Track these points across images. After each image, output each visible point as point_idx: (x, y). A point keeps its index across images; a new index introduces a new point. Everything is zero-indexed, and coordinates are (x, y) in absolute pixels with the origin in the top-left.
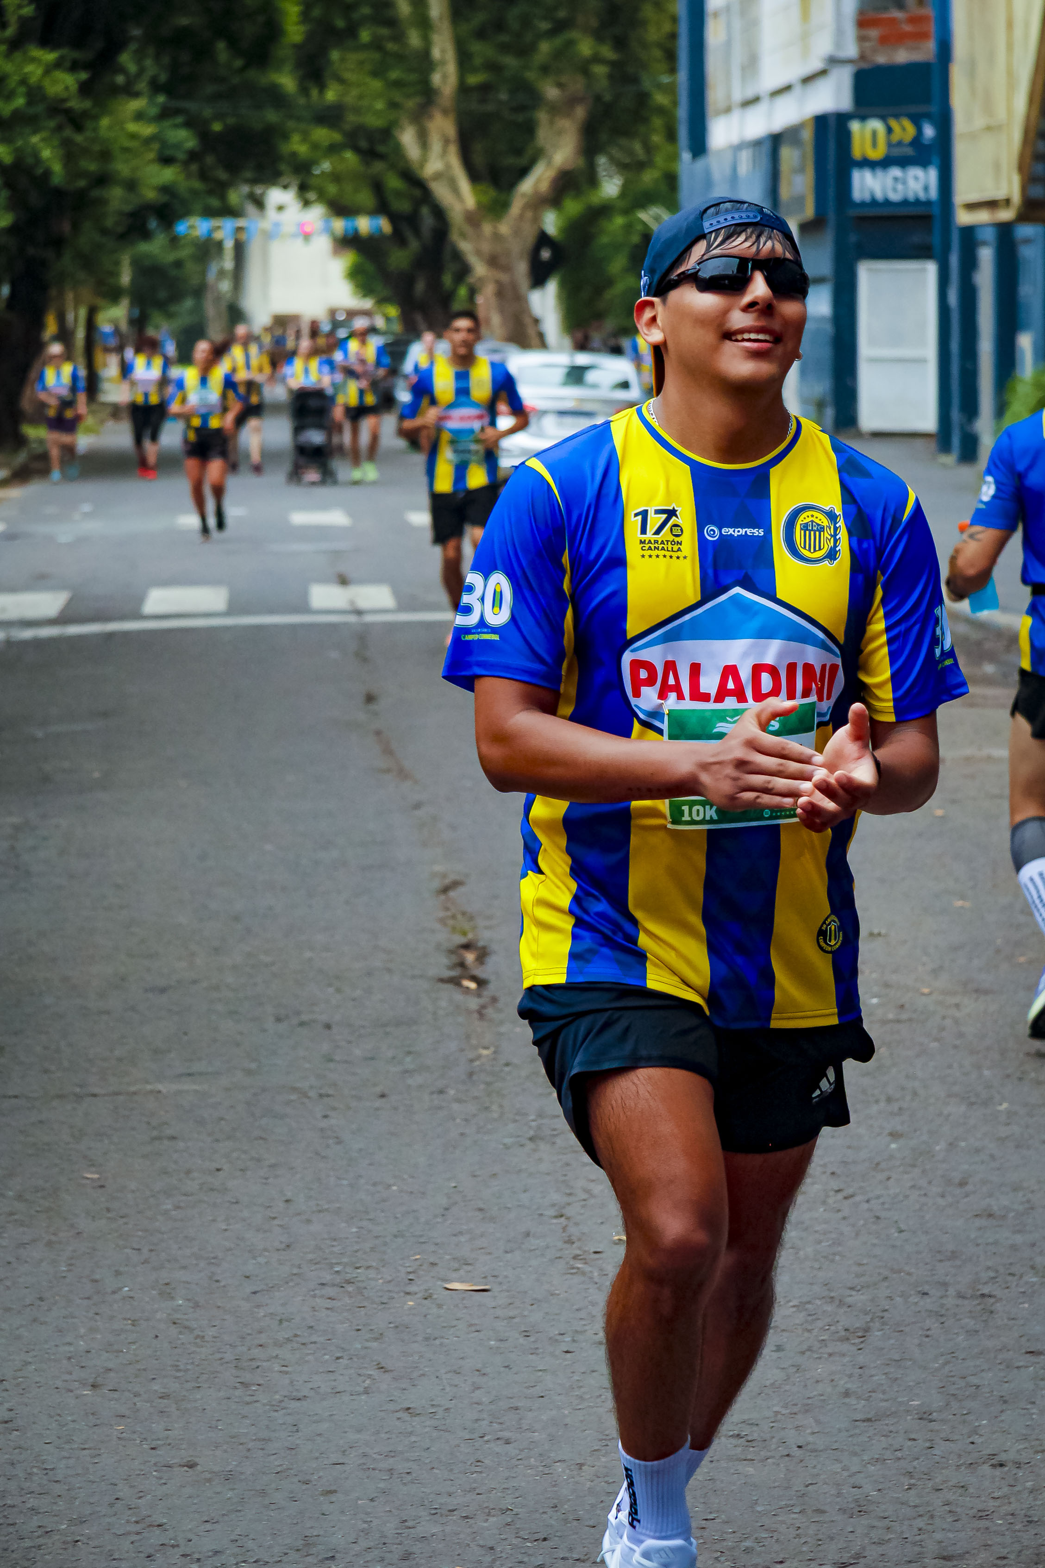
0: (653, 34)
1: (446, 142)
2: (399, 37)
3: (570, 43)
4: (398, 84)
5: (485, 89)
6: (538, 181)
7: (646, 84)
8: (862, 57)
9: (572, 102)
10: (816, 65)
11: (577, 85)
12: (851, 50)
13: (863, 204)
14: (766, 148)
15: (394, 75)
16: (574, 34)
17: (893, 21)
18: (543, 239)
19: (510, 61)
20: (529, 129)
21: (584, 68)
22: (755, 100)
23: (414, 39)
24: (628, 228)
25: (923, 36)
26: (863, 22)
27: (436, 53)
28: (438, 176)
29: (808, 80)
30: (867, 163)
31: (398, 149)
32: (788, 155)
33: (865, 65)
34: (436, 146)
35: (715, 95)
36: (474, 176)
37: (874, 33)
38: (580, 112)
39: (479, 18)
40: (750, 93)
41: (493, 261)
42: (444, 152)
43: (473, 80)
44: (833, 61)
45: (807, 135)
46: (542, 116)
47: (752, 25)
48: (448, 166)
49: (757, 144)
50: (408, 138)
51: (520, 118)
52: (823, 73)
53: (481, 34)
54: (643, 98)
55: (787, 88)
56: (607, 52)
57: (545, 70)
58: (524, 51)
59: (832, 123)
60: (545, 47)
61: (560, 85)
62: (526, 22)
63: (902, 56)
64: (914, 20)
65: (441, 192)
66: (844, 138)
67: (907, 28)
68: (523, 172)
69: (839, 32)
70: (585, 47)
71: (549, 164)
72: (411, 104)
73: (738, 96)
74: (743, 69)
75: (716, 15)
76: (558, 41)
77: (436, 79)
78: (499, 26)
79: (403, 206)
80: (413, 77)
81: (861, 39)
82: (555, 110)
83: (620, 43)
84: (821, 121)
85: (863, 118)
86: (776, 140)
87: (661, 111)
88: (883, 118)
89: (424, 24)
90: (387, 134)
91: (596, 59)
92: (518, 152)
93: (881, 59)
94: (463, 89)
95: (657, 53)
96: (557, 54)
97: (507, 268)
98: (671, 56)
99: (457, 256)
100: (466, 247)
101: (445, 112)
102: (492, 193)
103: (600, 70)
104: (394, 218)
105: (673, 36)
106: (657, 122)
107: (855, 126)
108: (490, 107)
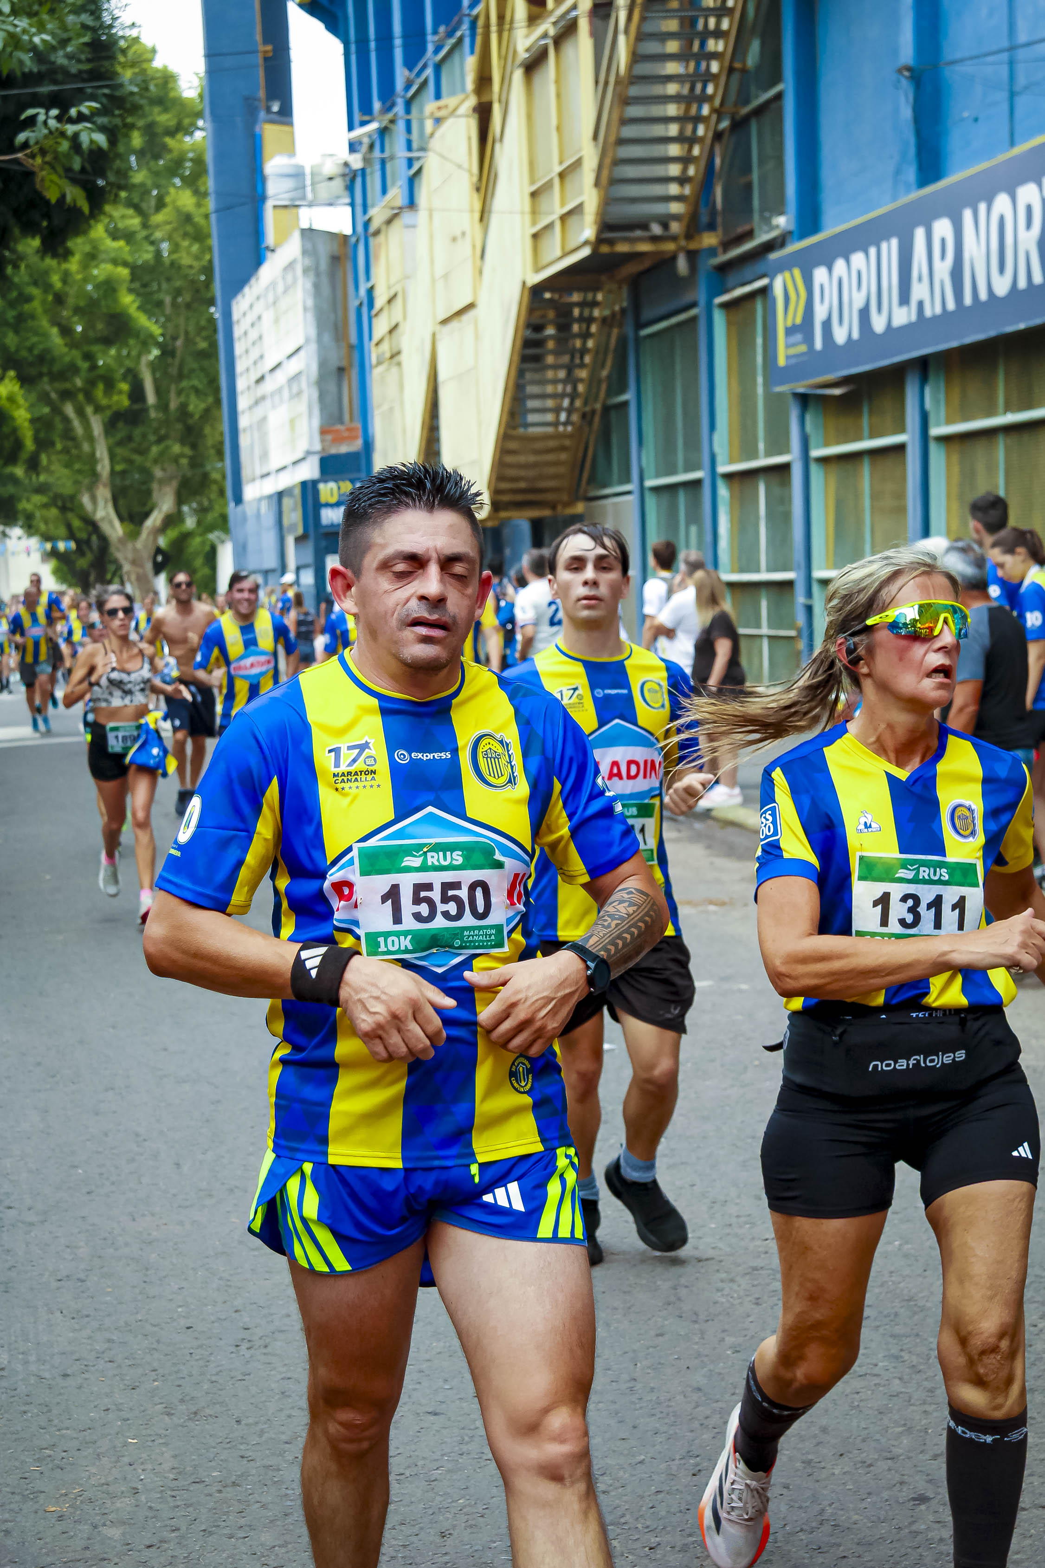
0: (210, 442)
1: (106, 502)
2: (78, 446)
3: (167, 448)
4: (80, 472)
5: (124, 473)
6: (155, 520)
7: (208, 468)
8: (323, 449)
9: (171, 478)
10: (299, 455)
11: (171, 468)
12: (317, 447)
13: (327, 526)
14: (275, 499)
15: (77, 466)
16: (169, 442)
17: (338, 431)
18: (158, 551)
19: (137, 458)
20: (149, 493)
21: (176, 460)
22: (268, 474)
23: (86, 447)
24: (203, 543)
25: (356, 438)
26: (323, 432)
27: (98, 454)
28: (103, 519)
29: (295, 463)
30: (328, 505)
31: (81, 506)
32: (287, 502)
33: (324, 455)
34: (101, 503)
35: (246, 473)
36: (121, 519)
37: (329, 437)
38: (175, 484)
39: (119, 435)
40: (265, 471)
41: (134, 563)
42: (105, 507)
43: (119, 468)
44: (309, 453)
45: (297, 492)
46: (155, 486)
47: (264, 436)
48: (108, 514)
49: (270, 497)
50: (86, 500)
51: (144, 487)
52: (303, 459)
53: (120, 443)
54: (205, 476)
55: (284, 468)
56: (188, 451)
57: (155, 461)
58: (142, 452)
59: (310, 486)
60: (155, 450)
61: (163, 469)
62: (144, 436)
63: (344, 449)
64: (349, 430)
65: (105, 528)
66: (316, 493)
67: (346, 434)
68: (147, 515)
69: (311, 438)
70: (177, 448)
71: (160, 509)
72: (86, 481)
73: (258, 472)
74: (260, 458)
75: (244, 430)
76: (162, 446)
77: (99, 468)
78: (130, 438)
79: (83, 535)
80: (87, 468)
81: (322, 441)
82: (161, 482)
83: (194, 446)
84: (304, 484)
85: (326, 481)
86: (280, 495)
87: (215, 482)
88: (336, 481)
89: (91, 439)
90: (72, 498)
91: (182, 455)
92: (144, 504)
93: (333, 451)
94: (113, 472)
95: (212, 452)
96: (162, 454)
97: (141, 566)
98: (220, 453)
99: (115, 561)
100: (119, 556)
101: (105, 486)
102: (132, 527)
103: (184, 461)
104: (78, 542)
105: (221, 443)
106: (214, 488)
107: (321, 486)
108: (128, 482)
